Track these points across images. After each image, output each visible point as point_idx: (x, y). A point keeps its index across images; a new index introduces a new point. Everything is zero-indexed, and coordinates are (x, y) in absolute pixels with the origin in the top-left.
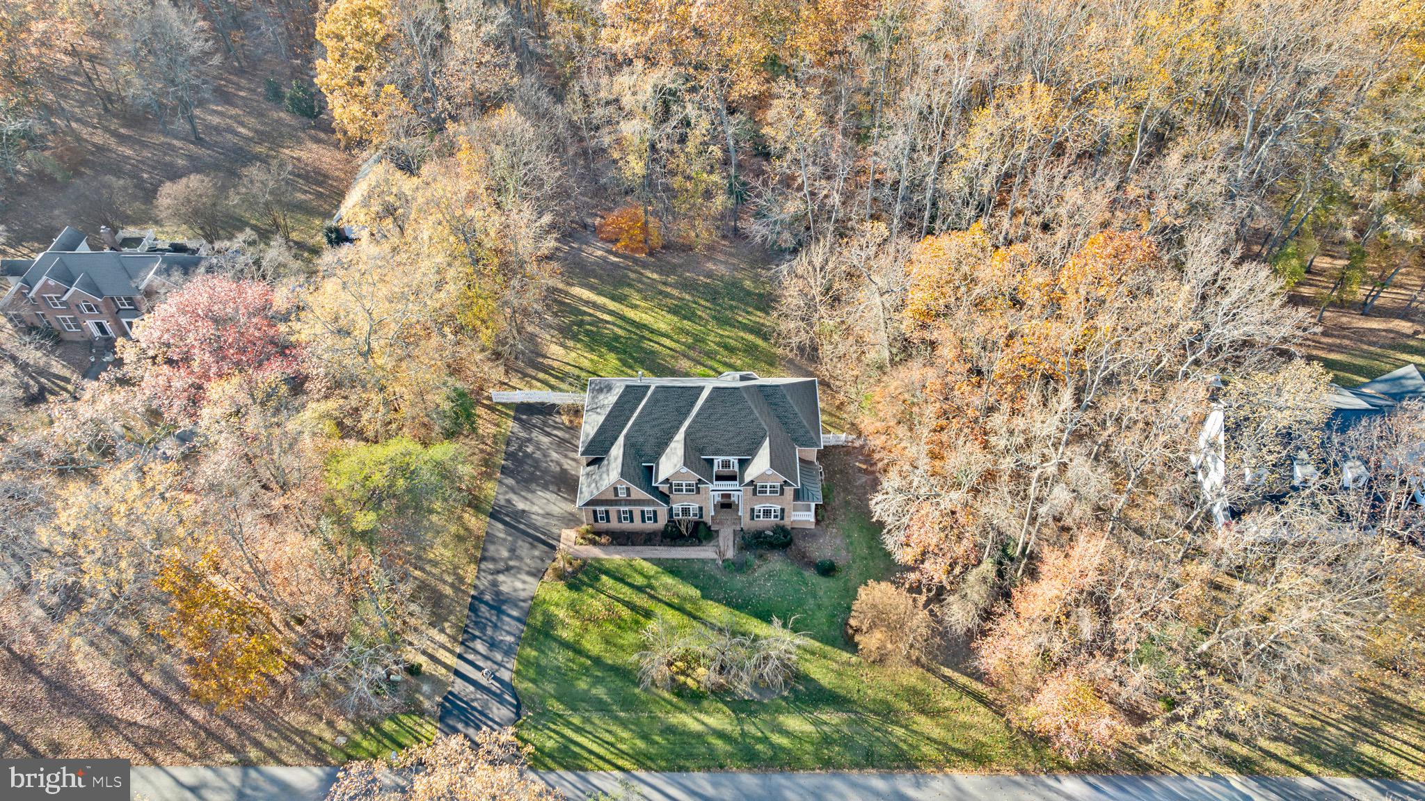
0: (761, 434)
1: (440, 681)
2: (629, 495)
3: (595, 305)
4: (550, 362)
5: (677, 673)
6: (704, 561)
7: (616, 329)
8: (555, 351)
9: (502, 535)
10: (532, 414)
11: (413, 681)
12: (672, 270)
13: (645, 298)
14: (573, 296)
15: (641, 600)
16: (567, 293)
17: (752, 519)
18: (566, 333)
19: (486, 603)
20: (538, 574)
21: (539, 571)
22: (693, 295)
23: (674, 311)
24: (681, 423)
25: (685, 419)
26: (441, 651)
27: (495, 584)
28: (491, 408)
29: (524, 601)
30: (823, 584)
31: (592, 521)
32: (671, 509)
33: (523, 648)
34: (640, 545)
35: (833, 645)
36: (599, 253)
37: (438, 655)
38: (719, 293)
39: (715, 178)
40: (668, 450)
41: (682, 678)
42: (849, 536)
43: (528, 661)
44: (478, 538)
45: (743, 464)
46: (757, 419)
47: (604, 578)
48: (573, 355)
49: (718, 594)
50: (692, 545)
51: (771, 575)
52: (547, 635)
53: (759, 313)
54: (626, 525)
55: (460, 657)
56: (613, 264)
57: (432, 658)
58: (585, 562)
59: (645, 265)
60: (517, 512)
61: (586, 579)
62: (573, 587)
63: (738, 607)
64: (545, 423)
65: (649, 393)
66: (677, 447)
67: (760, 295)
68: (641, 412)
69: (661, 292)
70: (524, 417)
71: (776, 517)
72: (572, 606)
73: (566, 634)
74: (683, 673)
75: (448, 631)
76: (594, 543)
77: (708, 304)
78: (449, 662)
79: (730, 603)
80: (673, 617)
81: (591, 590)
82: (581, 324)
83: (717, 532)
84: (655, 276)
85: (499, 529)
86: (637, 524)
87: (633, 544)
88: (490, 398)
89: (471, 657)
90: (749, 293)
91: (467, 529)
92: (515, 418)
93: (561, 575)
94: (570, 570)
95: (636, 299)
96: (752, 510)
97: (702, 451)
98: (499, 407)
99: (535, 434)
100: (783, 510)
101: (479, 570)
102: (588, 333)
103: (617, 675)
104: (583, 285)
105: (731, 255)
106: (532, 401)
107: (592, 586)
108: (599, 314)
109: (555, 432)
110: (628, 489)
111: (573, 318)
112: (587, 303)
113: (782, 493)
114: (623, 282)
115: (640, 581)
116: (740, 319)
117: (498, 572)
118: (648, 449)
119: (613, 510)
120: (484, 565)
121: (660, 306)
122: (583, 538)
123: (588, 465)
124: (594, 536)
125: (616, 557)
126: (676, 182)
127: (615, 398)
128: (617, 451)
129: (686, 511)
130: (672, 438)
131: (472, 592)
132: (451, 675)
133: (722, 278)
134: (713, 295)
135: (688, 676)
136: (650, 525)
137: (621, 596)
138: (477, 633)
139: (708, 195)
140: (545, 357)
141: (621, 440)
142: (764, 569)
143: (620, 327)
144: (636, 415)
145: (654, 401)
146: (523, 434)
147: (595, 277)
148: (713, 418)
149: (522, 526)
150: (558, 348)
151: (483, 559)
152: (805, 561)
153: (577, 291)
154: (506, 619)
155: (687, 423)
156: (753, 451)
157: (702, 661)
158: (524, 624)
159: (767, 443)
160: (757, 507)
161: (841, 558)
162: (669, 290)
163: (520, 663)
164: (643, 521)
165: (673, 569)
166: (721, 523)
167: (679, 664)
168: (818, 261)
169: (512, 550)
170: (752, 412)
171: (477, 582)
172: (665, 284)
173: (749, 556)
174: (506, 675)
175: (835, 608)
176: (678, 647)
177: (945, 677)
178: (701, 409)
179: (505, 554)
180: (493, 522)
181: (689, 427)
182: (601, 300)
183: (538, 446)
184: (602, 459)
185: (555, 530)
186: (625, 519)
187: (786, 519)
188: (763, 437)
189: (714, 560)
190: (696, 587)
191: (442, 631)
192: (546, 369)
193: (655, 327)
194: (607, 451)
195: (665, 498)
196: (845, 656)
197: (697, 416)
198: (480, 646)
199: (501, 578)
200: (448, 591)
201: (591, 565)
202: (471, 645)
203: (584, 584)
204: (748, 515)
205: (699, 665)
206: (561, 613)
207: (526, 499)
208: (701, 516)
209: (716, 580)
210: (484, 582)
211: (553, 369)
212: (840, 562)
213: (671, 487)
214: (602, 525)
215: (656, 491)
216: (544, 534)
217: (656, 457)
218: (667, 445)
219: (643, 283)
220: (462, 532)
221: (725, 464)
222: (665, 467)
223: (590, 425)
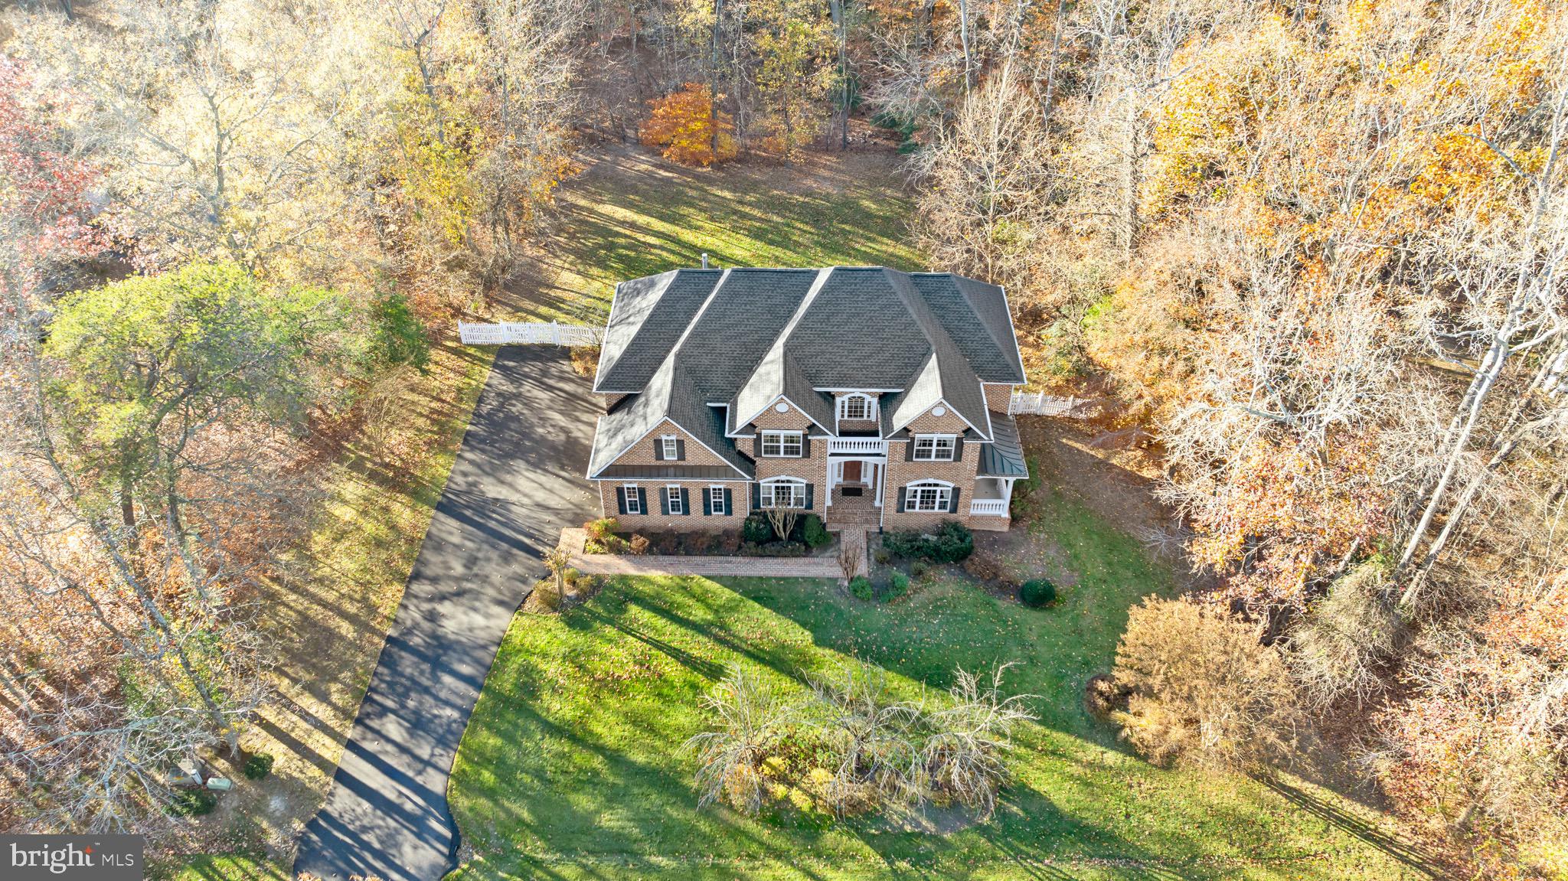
0: (920, 350)
1: (304, 789)
2: (682, 456)
3: (633, 225)
4: (559, 293)
5: (772, 778)
6: (814, 581)
7: (665, 254)
8: (568, 279)
9: (456, 539)
10: (523, 360)
11: (252, 789)
12: (754, 186)
13: (712, 219)
14: (600, 215)
15: (701, 648)
16: (591, 211)
17: (900, 510)
18: (587, 258)
19: (414, 651)
20: (515, 604)
21: (516, 594)
22: (784, 217)
23: (758, 235)
24: (777, 334)
25: (783, 327)
26: (318, 735)
27: (432, 617)
28: (458, 353)
29: (484, 647)
30: (1035, 621)
31: (615, 511)
32: (756, 488)
33: (473, 732)
34: (702, 554)
35: (1067, 730)
36: (643, 167)
37: (311, 744)
38: (823, 214)
40: (754, 378)
41: (780, 790)
42: (1070, 545)
43: (481, 755)
44: (411, 541)
45: (888, 402)
46: (914, 323)
47: (634, 610)
48: (597, 284)
49: (843, 637)
50: (794, 554)
51: (937, 606)
52: (523, 710)
53: (885, 240)
54: (675, 520)
55: (352, 746)
56: (664, 179)
57: (296, 746)
58: (599, 580)
59: (710, 181)
60: (486, 501)
61: (600, 610)
62: (577, 622)
63: (880, 660)
64: (545, 373)
65: (722, 281)
66: (771, 370)
67: (885, 219)
68: (705, 314)
69: (735, 212)
70: (511, 364)
71: (943, 506)
72: (573, 657)
73: (559, 708)
74: (782, 779)
75: (335, 698)
76: (616, 550)
77: (807, 228)
78: (327, 755)
79: (867, 652)
80: (761, 677)
81: (610, 631)
82: (611, 247)
83: (837, 535)
84: (727, 194)
85: (451, 529)
86: (696, 519)
87: (688, 554)
88: (458, 339)
89: (371, 746)
90: (869, 215)
91: (393, 527)
92: (495, 366)
93: (554, 603)
94: (572, 593)
95: (699, 219)
96: (902, 491)
97: (813, 379)
98: (472, 351)
99: (528, 388)
100: (956, 492)
101: (408, 595)
102: (621, 259)
103: (652, 785)
104: (615, 202)
105: (838, 171)
106: (526, 341)
107: (611, 622)
108: (640, 237)
109: (561, 385)
110: (680, 443)
111: (600, 240)
112: (623, 223)
113: (959, 457)
114: (678, 199)
115: (699, 614)
116: (858, 246)
117: (442, 598)
118: (717, 379)
119: (652, 485)
120: (416, 587)
121: (735, 229)
122: (598, 542)
123: (611, 411)
124: (616, 540)
125: (657, 575)
127: (661, 293)
128: (662, 381)
129: (782, 491)
130: (761, 358)
131: (390, 632)
132: (330, 779)
133: (827, 197)
134: (816, 217)
135: (791, 785)
136: (718, 520)
137: (666, 639)
138: (390, 703)
139: (811, 61)
140: (552, 287)
141: (670, 361)
142: (925, 595)
143: (673, 252)
144: (695, 320)
145: (730, 294)
146: (507, 387)
147: (636, 193)
148: (834, 320)
149: (492, 524)
150: (573, 276)
151: (417, 576)
152: (997, 583)
153: (607, 209)
154: (447, 679)
155: (788, 331)
156: (907, 379)
157: (820, 756)
158: (479, 687)
159: (933, 362)
160: (910, 486)
161: (1062, 579)
162: (747, 209)
163: (466, 758)
164: (707, 512)
165: (762, 593)
166: (844, 521)
167: (776, 761)
169: (471, 562)
170: (904, 312)
171: (402, 614)
172: (741, 202)
173: (897, 573)
174: (436, 783)
175: (1062, 663)
176: (770, 731)
177: (1290, 789)
178: (813, 305)
179: (458, 569)
180: (441, 516)
181: (792, 336)
182: (642, 219)
183: (528, 403)
184: (636, 396)
185: (551, 531)
186: (675, 507)
187: (961, 510)
188: (926, 356)
189: (833, 580)
190: (804, 625)
191: (324, 698)
192: (554, 303)
193: (727, 252)
194: (644, 382)
195: (747, 463)
196: (1093, 751)
197: (806, 317)
198: (393, 728)
199: (445, 608)
200: (346, 629)
201: (612, 588)
202: (375, 724)
203: (596, 617)
204: (894, 503)
205: (814, 764)
206: (551, 669)
207: (503, 482)
208: (810, 506)
209: (840, 613)
210: (414, 614)
211: (563, 301)
212: (1060, 588)
213: (757, 442)
214: (634, 518)
215: (730, 449)
216: (530, 536)
217: (733, 392)
218: (751, 370)
219: (709, 202)
220: (383, 531)
221: (856, 408)
222: (749, 405)
223: (615, 344)
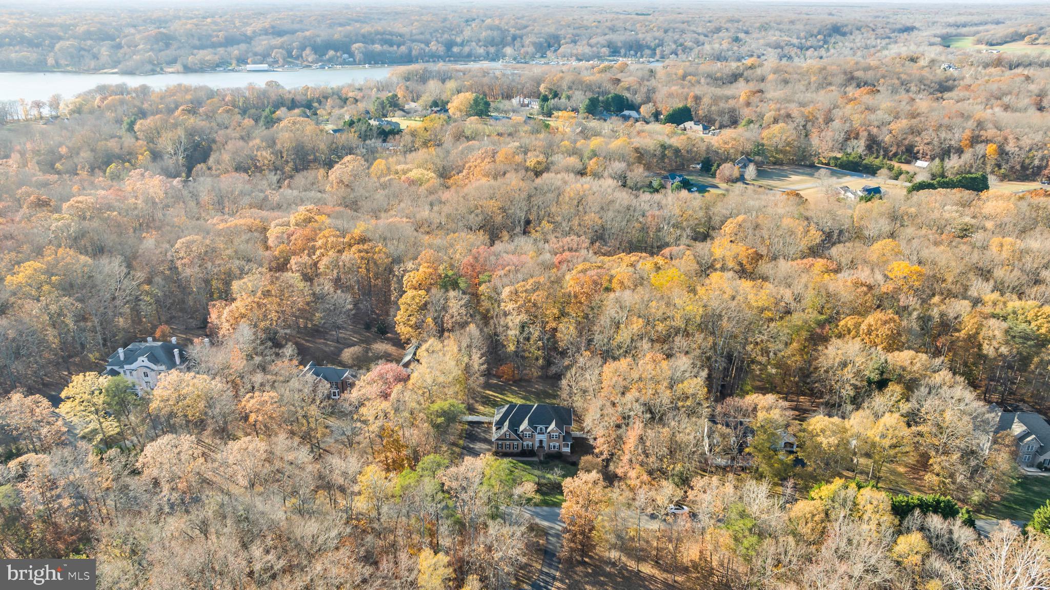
0: (552, 418)
2: (510, 437)
4: (479, 411)
6: (533, 461)
10: (474, 424)
12: (523, 387)
14: (486, 393)
16: (484, 393)
17: (549, 449)
18: (485, 404)
24: (527, 415)
25: (529, 414)
28: (460, 422)
31: (496, 448)
32: (523, 444)
34: (512, 456)
36: (496, 381)
38: (540, 394)
39: (540, 353)
40: (523, 423)
45: (547, 428)
46: (551, 414)
49: (537, 468)
50: (530, 457)
51: (555, 465)
53: (554, 400)
54: (508, 450)
56: (500, 384)
59: (512, 385)
60: (471, 448)
64: (479, 426)
65: (517, 406)
66: (526, 422)
67: (555, 395)
68: (515, 412)
70: (471, 424)
71: (557, 448)
76: (497, 456)
82: (489, 401)
83: (538, 453)
84: (516, 389)
86: (512, 450)
87: (510, 456)
90: (551, 394)
92: (468, 425)
95: (509, 394)
96: (549, 446)
97: (534, 424)
98: (462, 422)
99: (475, 429)
100: (560, 447)
104: (489, 390)
106: (474, 420)
108: (496, 398)
109: (482, 428)
110: (509, 435)
111: (487, 400)
112: (491, 395)
113: (559, 438)
114: (505, 390)
118: (516, 422)
119: (504, 443)
122: (493, 454)
123: (496, 430)
124: (497, 454)
126: (527, 354)
128: (507, 423)
129: (528, 445)
130: (525, 418)
134: (538, 394)
136: (516, 449)
139: (537, 359)
140: (477, 409)
141: (508, 420)
142: (553, 463)
143: (504, 402)
144: (513, 413)
145: (519, 408)
146: (471, 429)
147: (494, 388)
148: (538, 414)
149: (472, 451)
150: (482, 408)
152: (567, 462)
153: (488, 392)
156: (550, 424)
159: (554, 421)
160: (551, 445)
164: (514, 448)
168: (573, 373)
170: (550, 412)
173: (548, 460)
178: (534, 411)
181: (530, 416)
182: (497, 395)
183: (477, 432)
184: (501, 427)
186: (508, 448)
187: (561, 450)
189: (537, 461)
190: (531, 467)
192: (478, 413)
193: (516, 402)
194: (503, 425)
195: (521, 439)
197: (533, 413)
207: (473, 445)
208: (533, 448)
211: (480, 413)
213: (523, 435)
214: (500, 450)
215: (518, 435)
217: (519, 427)
218: (523, 421)
219: (512, 391)
221: (541, 429)
222: (522, 428)
223: (497, 417)
